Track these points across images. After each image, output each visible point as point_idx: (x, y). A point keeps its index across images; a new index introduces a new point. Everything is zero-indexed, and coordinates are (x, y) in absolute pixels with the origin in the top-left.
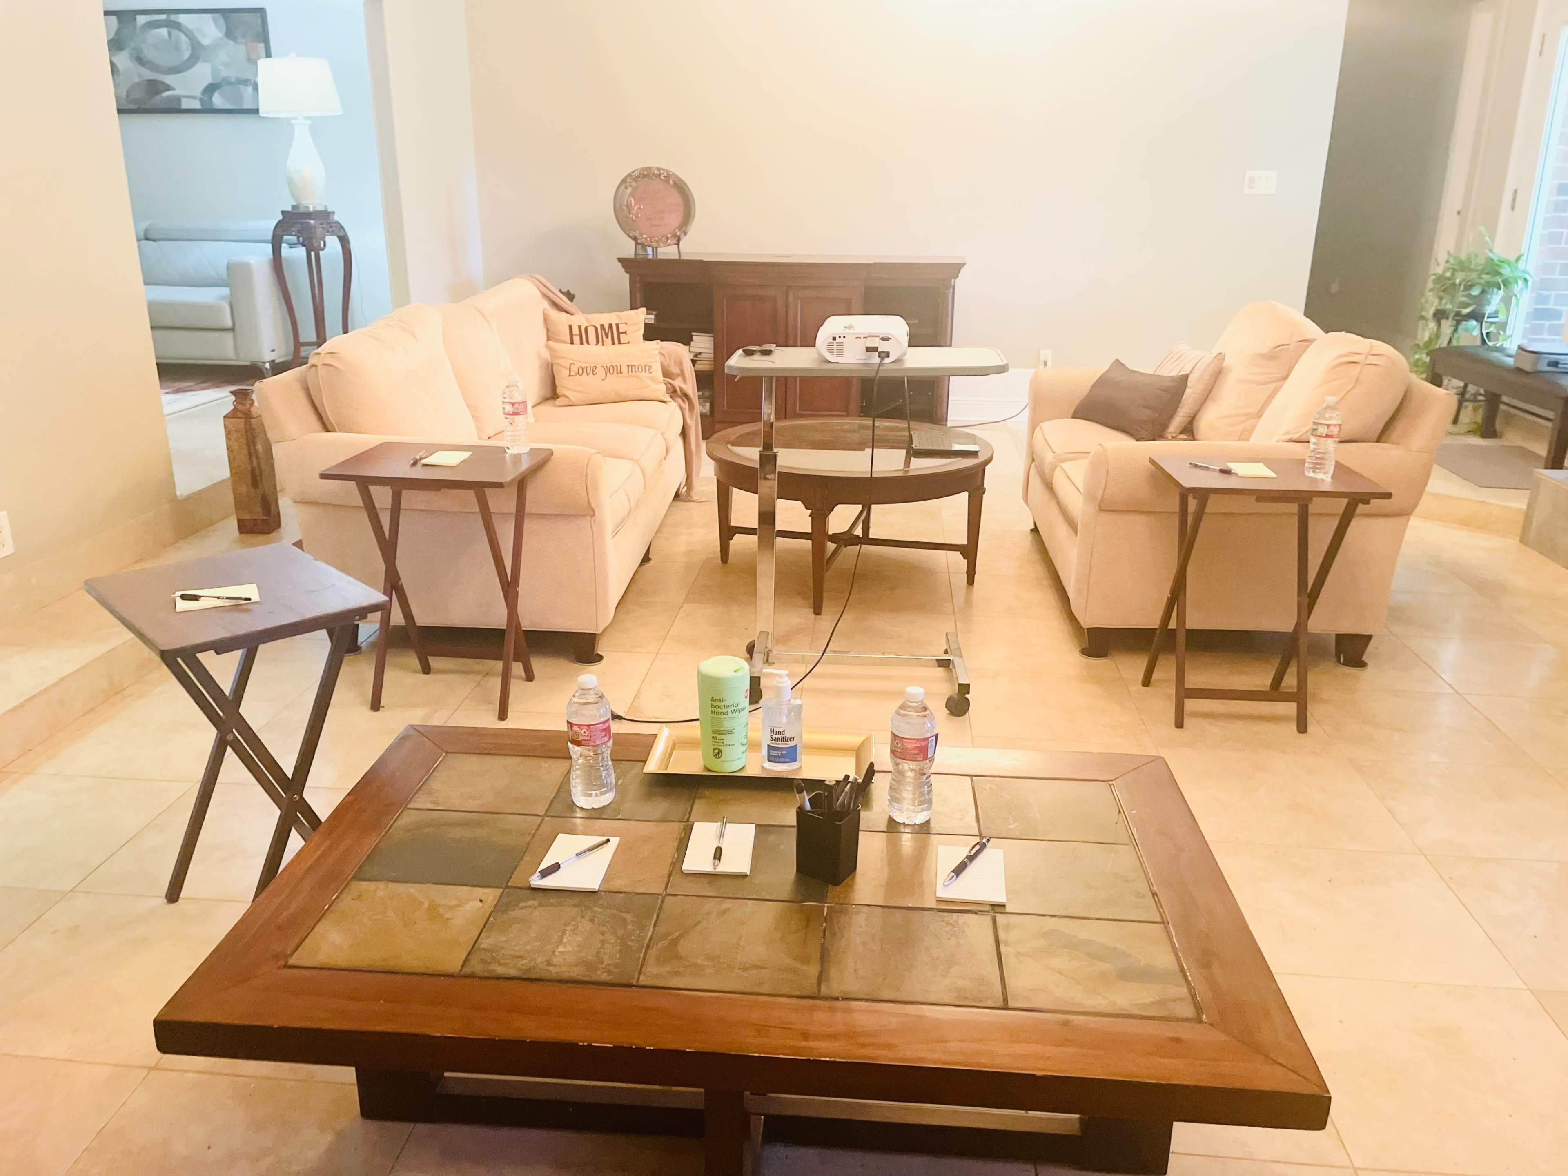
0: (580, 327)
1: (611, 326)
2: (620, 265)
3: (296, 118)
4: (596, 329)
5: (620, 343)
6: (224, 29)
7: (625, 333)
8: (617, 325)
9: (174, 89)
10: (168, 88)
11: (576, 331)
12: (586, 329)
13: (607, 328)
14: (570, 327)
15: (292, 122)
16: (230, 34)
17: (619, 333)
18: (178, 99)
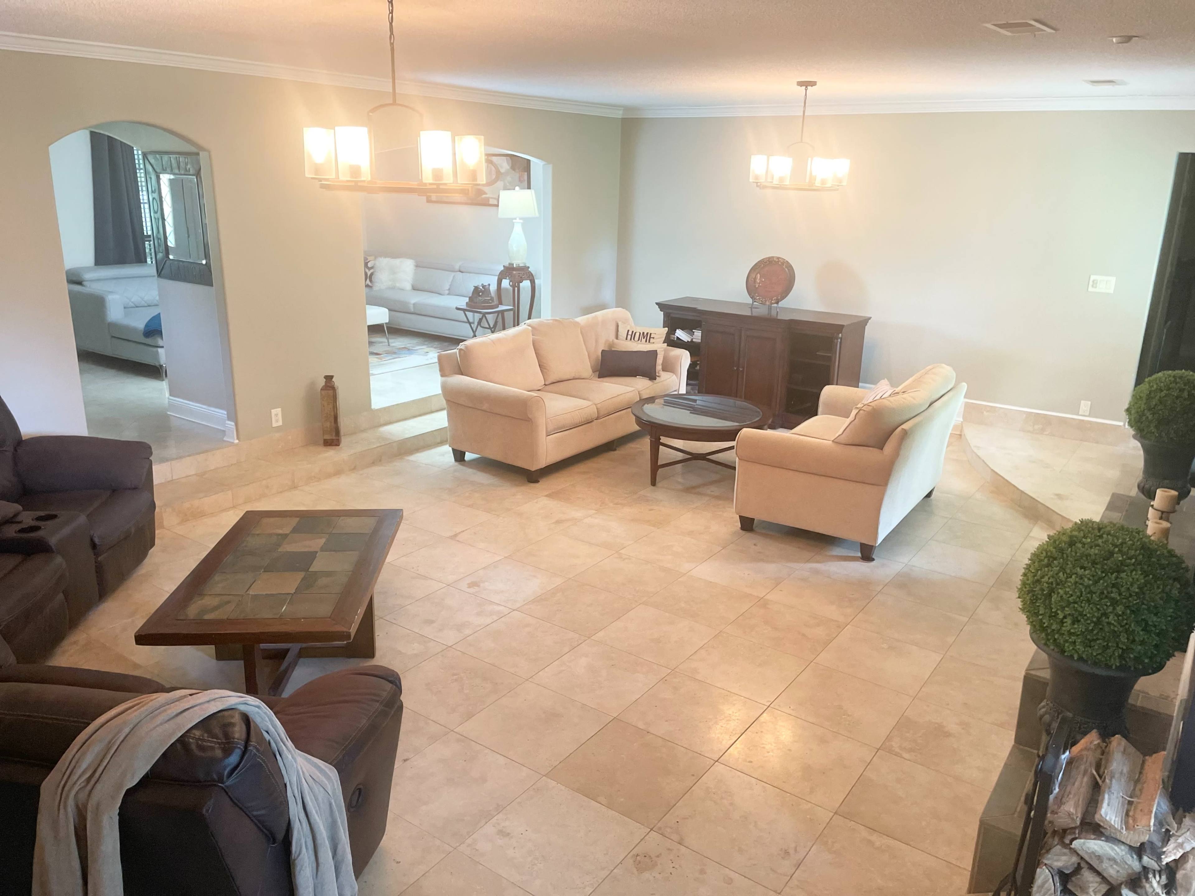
0: (633, 332)
1: (647, 333)
2: (657, 306)
3: (515, 219)
4: (640, 333)
5: (649, 342)
6: (511, 165)
7: (653, 338)
8: (651, 334)
9: (487, 194)
10: (485, 193)
11: (630, 333)
12: (635, 333)
13: (645, 334)
14: (628, 331)
15: (514, 221)
16: (513, 168)
17: (650, 338)
18: (488, 199)
